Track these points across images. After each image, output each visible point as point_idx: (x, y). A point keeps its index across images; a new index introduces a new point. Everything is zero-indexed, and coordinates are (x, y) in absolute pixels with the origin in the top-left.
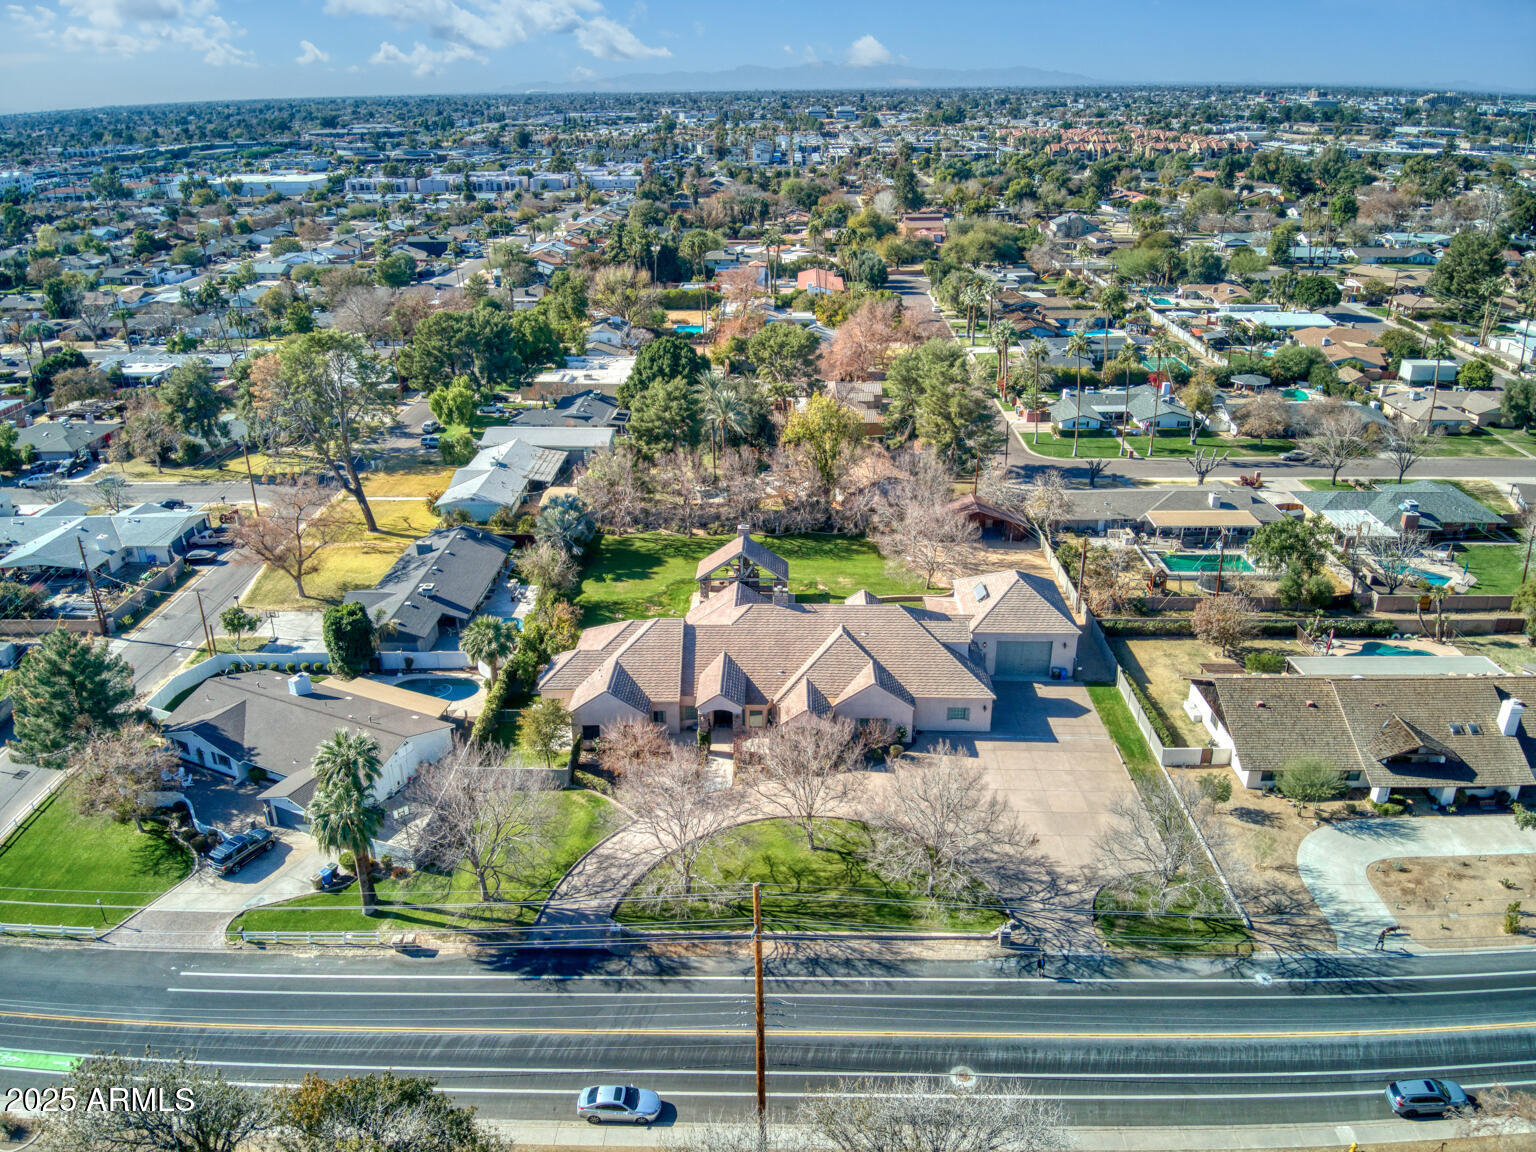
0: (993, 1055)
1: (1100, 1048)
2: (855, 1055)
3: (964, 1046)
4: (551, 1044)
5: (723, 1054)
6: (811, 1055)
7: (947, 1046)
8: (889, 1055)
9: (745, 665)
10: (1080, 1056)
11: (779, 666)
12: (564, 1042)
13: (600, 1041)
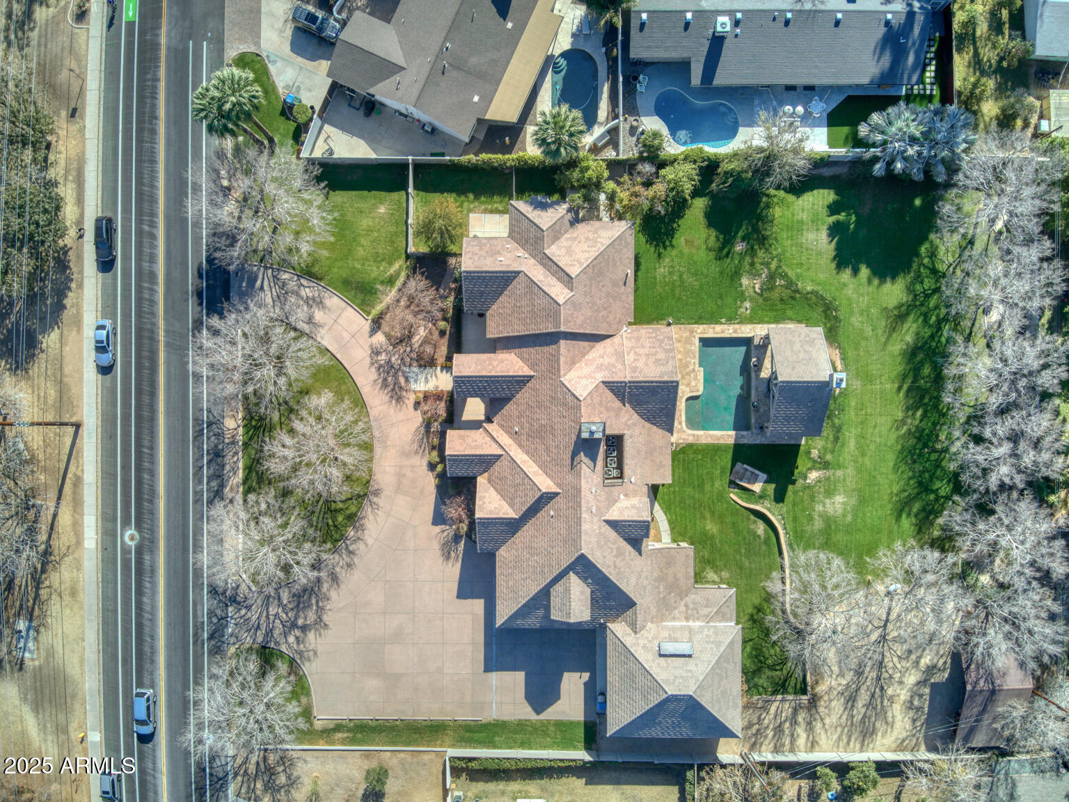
0: (147, 557)
1: (153, 620)
2: (146, 476)
3: (153, 541)
4: (151, 295)
5: (146, 399)
6: (146, 450)
7: (153, 531)
8: (146, 497)
9: (523, 396)
10: (147, 608)
11: (522, 428)
12: (153, 303)
13: (154, 324)
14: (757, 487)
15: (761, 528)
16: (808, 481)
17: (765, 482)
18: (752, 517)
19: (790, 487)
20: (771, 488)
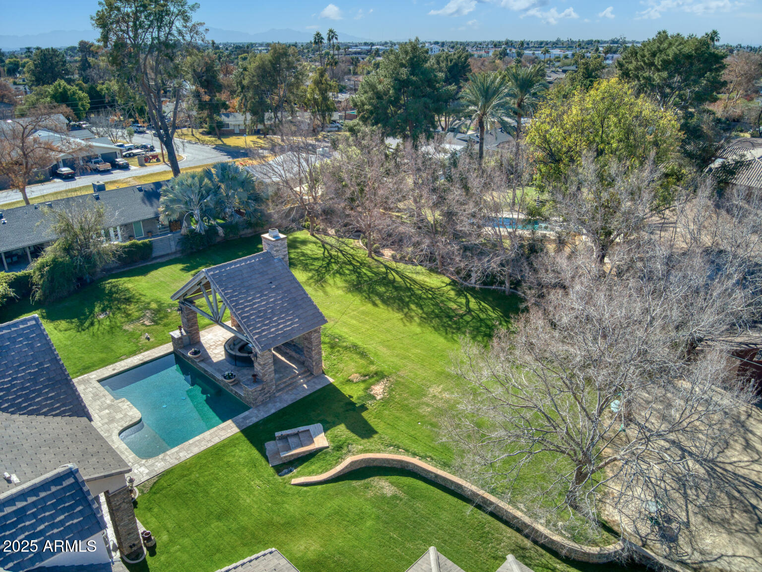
14: (321, 441)
15: (384, 486)
16: (378, 398)
17: (325, 430)
18: (355, 483)
19: (365, 414)
20: (341, 430)
